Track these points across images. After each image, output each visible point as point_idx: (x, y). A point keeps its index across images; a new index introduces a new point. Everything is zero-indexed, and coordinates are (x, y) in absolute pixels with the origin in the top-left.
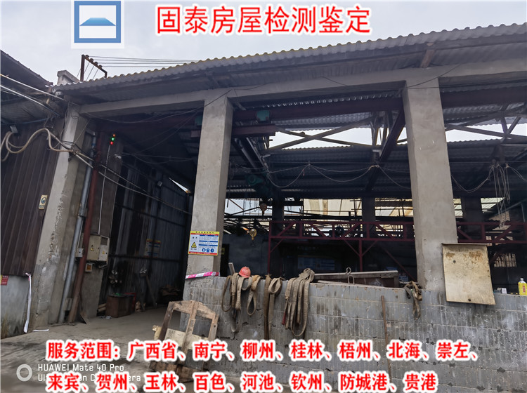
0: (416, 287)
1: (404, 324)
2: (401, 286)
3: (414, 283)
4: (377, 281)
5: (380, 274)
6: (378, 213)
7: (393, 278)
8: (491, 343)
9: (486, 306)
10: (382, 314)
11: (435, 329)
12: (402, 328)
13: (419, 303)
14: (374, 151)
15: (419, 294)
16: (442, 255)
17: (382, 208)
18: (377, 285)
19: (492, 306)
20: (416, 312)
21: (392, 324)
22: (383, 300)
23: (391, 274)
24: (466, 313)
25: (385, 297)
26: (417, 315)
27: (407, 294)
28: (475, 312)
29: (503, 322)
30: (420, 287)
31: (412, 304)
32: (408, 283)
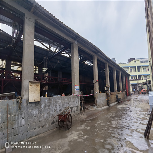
0: (20, 98)
1: (15, 114)
2: (15, 98)
3: (20, 97)
4: (7, 97)
5: (8, 94)
6: (12, 68)
7: (13, 96)
8: (38, 113)
9: (38, 102)
10: (7, 112)
11: (25, 113)
12: (14, 116)
13: (20, 104)
14: (13, 39)
15: (21, 101)
16: (29, 85)
17: (14, 66)
18: (6, 99)
19: (39, 102)
20: (19, 108)
21: (11, 115)
22: (8, 105)
23: (12, 94)
24: (33, 105)
25: (9, 104)
26: (20, 109)
27: (17, 101)
28: (36, 104)
29: (41, 106)
30: (21, 98)
31: (18, 105)
32: (18, 97)
